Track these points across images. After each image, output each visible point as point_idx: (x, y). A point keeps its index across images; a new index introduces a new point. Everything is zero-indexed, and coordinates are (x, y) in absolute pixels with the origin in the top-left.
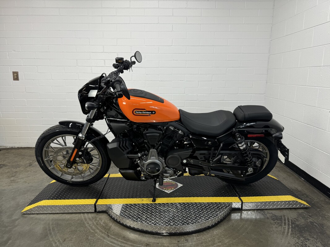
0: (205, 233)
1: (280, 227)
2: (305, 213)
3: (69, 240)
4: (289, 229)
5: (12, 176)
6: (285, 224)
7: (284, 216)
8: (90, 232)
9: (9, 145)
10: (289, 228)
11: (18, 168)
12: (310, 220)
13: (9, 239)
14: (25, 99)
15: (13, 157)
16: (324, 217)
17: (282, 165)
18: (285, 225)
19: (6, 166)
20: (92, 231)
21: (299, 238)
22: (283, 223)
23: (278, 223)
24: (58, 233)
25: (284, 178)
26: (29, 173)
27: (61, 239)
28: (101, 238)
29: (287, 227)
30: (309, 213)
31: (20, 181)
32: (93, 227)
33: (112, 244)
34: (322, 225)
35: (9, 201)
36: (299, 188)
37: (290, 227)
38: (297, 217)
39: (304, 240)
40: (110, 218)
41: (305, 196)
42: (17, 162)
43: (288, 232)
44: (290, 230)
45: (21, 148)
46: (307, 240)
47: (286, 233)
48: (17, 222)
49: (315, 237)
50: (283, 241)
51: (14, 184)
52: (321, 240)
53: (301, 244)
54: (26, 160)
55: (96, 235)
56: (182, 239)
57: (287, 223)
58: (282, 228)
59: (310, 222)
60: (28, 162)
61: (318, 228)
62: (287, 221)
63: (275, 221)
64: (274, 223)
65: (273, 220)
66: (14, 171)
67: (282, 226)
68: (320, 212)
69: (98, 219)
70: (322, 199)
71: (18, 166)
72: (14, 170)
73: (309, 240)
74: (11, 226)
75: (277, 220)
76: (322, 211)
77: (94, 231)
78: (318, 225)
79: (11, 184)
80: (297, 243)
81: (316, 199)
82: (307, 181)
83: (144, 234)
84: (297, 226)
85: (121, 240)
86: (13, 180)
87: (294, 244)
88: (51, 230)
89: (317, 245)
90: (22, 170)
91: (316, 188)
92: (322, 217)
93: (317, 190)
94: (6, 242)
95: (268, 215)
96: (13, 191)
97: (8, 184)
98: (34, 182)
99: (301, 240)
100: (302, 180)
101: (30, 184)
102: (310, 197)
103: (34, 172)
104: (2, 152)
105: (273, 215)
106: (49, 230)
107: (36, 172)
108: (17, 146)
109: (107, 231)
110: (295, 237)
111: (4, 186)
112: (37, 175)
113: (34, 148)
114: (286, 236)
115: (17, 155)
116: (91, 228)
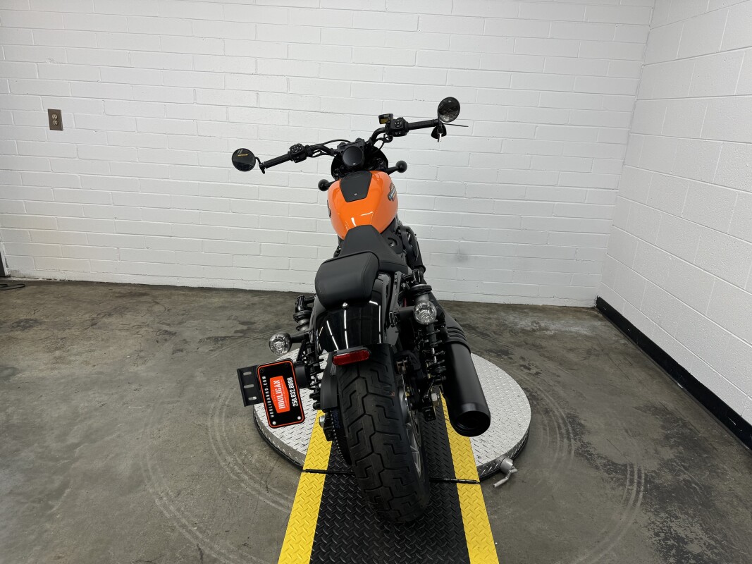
1: (621, 488)
2: (675, 461)
3: (188, 494)
4: (638, 492)
5: (57, 348)
6: (632, 482)
7: (632, 466)
8: (229, 478)
9: (42, 275)
11: (67, 331)
12: (686, 477)
13: (65, 485)
14: (77, 175)
15: (53, 302)
16: (715, 472)
17: (639, 352)
18: (632, 485)
19: (41, 324)
20: (234, 477)
21: (656, 513)
22: (628, 480)
23: (618, 479)
24: (163, 477)
25: (640, 382)
26: (92, 342)
27: (172, 491)
28: (254, 493)
29: (635, 489)
30: (684, 462)
31: (76, 360)
32: (236, 468)
33: (276, 507)
34: (708, 489)
35: (56, 403)
36: (671, 406)
37: (642, 488)
38: (658, 469)
39: (667, 518)
40: (269, 451)
41: (681, 424)
42: (63, 316)
43: (636, 500)
44: (641, 495)
45: (70, 283)
46: (674, 519)
47: (631, 502)
48: (77, 450)
49: (691, 512)
50: (624, 517)
51: (63, 366)
52: (702, 520)
53: (661, 525)
54: (83, 311)
55: (243, 485)
57: (636, 481)
58: (624, 490)
59: (684, 480)
60: (87, 316)
61: (699, 494)
62: (636, 477)
63: (612, 476)
64: (610, 480)
65: (608, 472)
66: (60, 336)
67: (625, 485)
68: (707, 460)
69: (245, 452)
71: (67, 325)
72: (60, 334)
73: (677, 518)
74: (66, 459)
75: (616, 473)
76: (712, 457)
77: (239, 477)
78: (701, 488)
79: (57, 366)
80: (653, 523)
81: (703, 430)
82: (689, 390)
84: (657, 487)
86: (60, 357)
87: (646, 524)
88: (150, 470)
89: (692, 529)
90: (77, 333)
91: (705, 408)
92: (710, 471)
93: (709, 412)
94: (59, 492)
95: (599, 462)
96: (62, 381)
97: (50, 366)
98: (105, 364)
99: (662, 518)
100: (678, 388)
101: (96, 367)
102: (691, 427)
103: (103, 340)
104: (27, 290)
105: (609, 461)
106: (145, 471)
107: (107, 340)
108: (59, 276)
109: (264, 478)
110: (650, 511)
111: (42, 371)
112: (111, 349)
113: (97, 283)
114: (632, 509)
115: (61, 299)
116: (232, 470)
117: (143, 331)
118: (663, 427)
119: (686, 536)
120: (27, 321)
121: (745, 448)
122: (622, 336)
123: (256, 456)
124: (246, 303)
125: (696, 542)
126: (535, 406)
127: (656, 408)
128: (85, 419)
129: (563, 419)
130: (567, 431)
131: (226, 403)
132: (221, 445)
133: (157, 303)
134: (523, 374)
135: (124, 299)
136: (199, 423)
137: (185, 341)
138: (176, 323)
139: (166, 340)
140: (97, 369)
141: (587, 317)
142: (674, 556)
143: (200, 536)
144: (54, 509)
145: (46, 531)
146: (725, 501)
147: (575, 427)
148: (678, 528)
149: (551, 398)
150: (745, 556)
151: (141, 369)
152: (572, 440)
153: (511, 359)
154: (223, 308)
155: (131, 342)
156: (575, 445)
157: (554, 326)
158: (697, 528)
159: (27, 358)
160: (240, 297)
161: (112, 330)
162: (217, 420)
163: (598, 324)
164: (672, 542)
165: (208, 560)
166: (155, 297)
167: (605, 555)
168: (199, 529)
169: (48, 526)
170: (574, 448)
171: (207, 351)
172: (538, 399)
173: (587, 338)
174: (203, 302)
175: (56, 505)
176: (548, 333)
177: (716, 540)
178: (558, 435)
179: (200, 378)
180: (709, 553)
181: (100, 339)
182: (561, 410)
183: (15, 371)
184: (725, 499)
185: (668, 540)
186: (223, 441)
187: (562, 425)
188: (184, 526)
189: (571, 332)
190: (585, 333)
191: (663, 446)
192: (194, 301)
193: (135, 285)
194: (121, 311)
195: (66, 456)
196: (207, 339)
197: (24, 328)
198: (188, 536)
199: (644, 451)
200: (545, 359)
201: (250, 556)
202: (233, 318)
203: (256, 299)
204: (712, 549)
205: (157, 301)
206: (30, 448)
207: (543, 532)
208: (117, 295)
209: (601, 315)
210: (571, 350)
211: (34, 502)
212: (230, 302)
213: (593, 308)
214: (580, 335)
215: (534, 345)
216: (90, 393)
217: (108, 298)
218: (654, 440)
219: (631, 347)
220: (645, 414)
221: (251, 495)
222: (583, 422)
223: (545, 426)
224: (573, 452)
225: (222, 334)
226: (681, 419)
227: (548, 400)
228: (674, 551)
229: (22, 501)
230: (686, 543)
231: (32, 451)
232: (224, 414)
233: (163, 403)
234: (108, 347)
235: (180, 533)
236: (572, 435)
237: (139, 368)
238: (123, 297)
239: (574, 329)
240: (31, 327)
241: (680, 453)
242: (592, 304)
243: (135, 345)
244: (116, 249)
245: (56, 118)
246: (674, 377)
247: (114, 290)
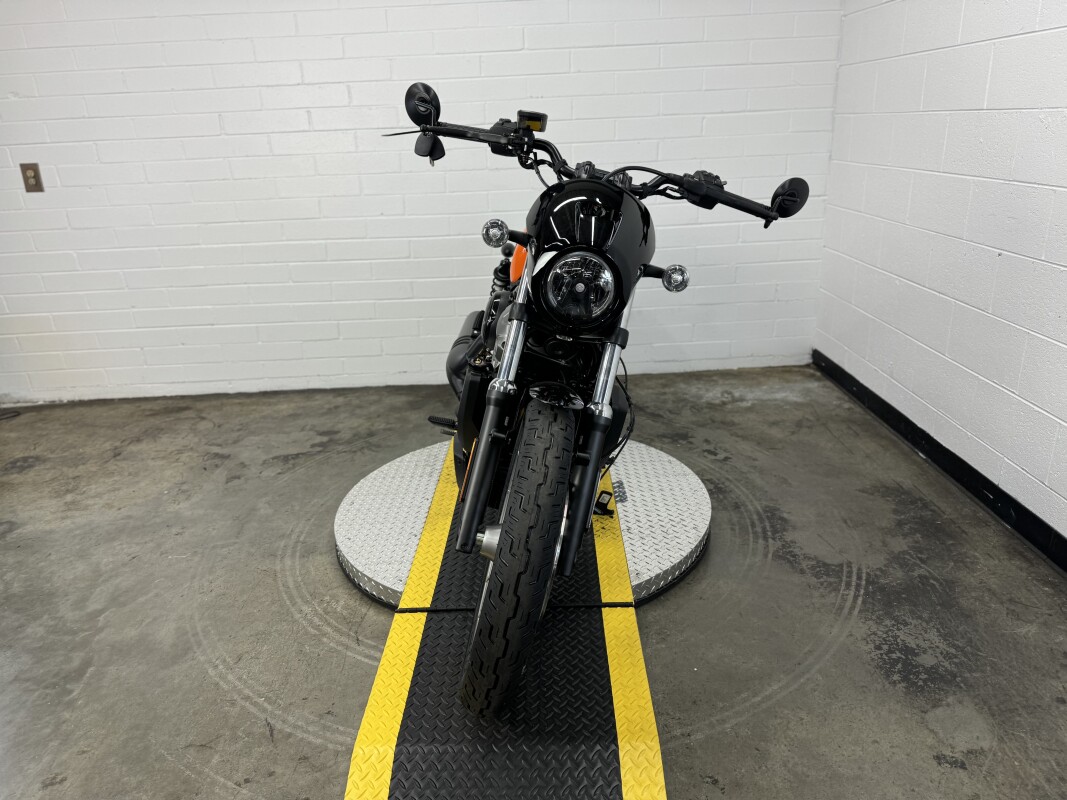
1: (833, 594)
2: (909, 554)
3: (252, 658)
4: (856, 597)
5: (68, 491)
6: (848, 585)
7: (849, 565)
8: (307, 633)
9: (42, 396)
10: (859, 596)
11: (81, 467)
12: (922, 572)
13: (87, 664)
14: (72, 252)
15: (60, 431)
16: (962, 562)
17: (869, 417)
18: (847, 588)
19: (44, 461)
20: (313, 631)
21: (879, 621)
22: (843, 584)
23: (830, 584)
24: (218, 640)
25: (867, 456)
26: (116, 478)
27: (230, 657)
28: (340, 648)
29: (852, 593)
30: (921, 553)
32: (316, 620)
33: (370, 662)
34: (950, 584)
35: (71, 561)
36: (907, 484)
37: (862, 592)
38: (885, 566)
39: (894, 625)
40: (359, 594)
41: (920, 505)
42: (75, 447)
43: (852, 608)
44: (860, 600)
45: (82, 403)
46: (902, 627)
47: (846, 611)
48: (101, 618)
49: (925, 615)
50: (835, 631)
51: (77, 513)
52: (940, 623)
54: (102, 439)
55: (325, 640)
57: (854, 583)
58: (837, 596)
59: (920, 576)
60: (108, 446)
61: (938, 592)
62: (854, 578)
64: (819, 585)
65: (817, 576)
66: (71, 475)
67: (839, 590)
68: (952, 548)
69: (327, 598)
70: (966, 511)
71: (81, 459)
72: (71, 472)
74: (87, 631)
75: (828, 575)
76: (960, 544)
77: (319, 630)
78: (941, 584)
79: (69, 513)
80: (875, 634)
81: (949, 510)
82: (935, 461)
84: (882, 589)
86: (73, 502)
87: (865, 636)
88: (201, 634)
89: (927, 636)
90: (94, 469)
91: (954, 481)
92: (955, 562)
93: (959, 485)
94: (80, 673)
95: (805, 564)
96: (78, 532)
97: (59, 515)
98: (135, 504)
99: (886, 626)
100: (919, 459)
101: (122, 510)
102: (933, 507)
103: (130, 474)
104: (23, 419)
105: (818, 562)
106: (193, 635)
107: (137, 474)
108: (66, 396)
109: (354, 628)
110: (871, 619)
111: (49, 522)
112: (142, 484)
113: (120, 400)
114: (846, 618)
115: (71, 426)
116: (311, 622)
117: (184, 457)
118: (895, 512)
119: (917, 645)
120: (25, 459)
121: (1004, 526)
122: (846, 398)
123: (342, 603)
124: (327, 406)
125: (930, 651)
126: (721, 501)
127: (888, 488)
128: (111, 577)
129: (758, 513)
130: (764, 529)
131: (301, 539)
132: (295, 593)
133: (203, 418)
134: (706, 462)
135: (158, 417)
136: (265, 568)
137: (243, 465)
138: (230, 442)
139: (217, 466)
140: (124, 512)
141: (799, 378)
142: (899, 672)
143: (269, 708)
144: (75, 694)
145: (64, 722)
146: (973, 597)
147: (774, 522)
148: (905, 636)
149: (744, 489)
150: (994, 663)
151: (184, 507)
152: (770, 540)
153: (691, 443)
154: (294, 416)
155: (168, 473)
156: (773, 545)
157: (751, 395)
158: (933, 635)
159: (28, 508)
160: (317, 400)
161: (143, 460)
162: (288, 562)
163: (814, 385)
164: (899, 655)
165: (280, 736)
166: (201, 411)
167: (808, 679)
168: (268, 699)
169: (66, 715)
170: (772, 549)
171: (273, 475)
172: (725, 492)
173: (797, 405)
174: (267, 410)
175: (77, 689)
176: (745, 404)
177: (956, 647)
178: (751, 535)
179: (264, 510)
180: (946, 664)
181: (126, 474)
182: (756, 503)
183: (12, 526)
184: (973, 594)
185: (893, 652)
186: (298, 587)
187: (757, 522)
188: (247, 698)
189: (776, 400)
190: (795, 399)
191: (893, 536)
192: (254, 410)
193: (171, 398)
194: (154, 433)
195: (86, 627)
196: (273, 459)
197: (22, 469)
198: (253, 709)
199: (868, 545)
200: (737, 439)
201: (335, 726)
202: (308, 427)
203: (340, 400)
204: (950, 658)
205: (204, 415)
206: (38, 622)
207: (726, 660)
208: (148, 413)
209: (818, 374)
210: (775, 424)
211: (46, 687)
212: (303, 407)
213: (808, 366)
214: (788, 403)
215: (723, 423)
216: (115, 544)
217: (134, 419)
218: (883, 529)
219: (859, 412)
220: (871, 497)
221: (336, 651)
222: (785, 515)
223: (733, 524)
224: (770, 556)
225: (293, 451)
226: (921, 499)
227: (740, 492)
228: (900, 666)
229: (31, 688)
230: (917, 655)
231: (41, 625)
232: (298, 554)
233: (214, 547)
234: (138, 482)
235: (243, 708)
236: (769, 533)
237: (181, 505)
238: (157, 414)
239: (780, 396)
240: (31, 466)
241: (916, 542)
242: (807, 359)
243: (175, 477)
244: (139, 349)
245: (33, 174)
246: (914, 445)
247: (143, 407)
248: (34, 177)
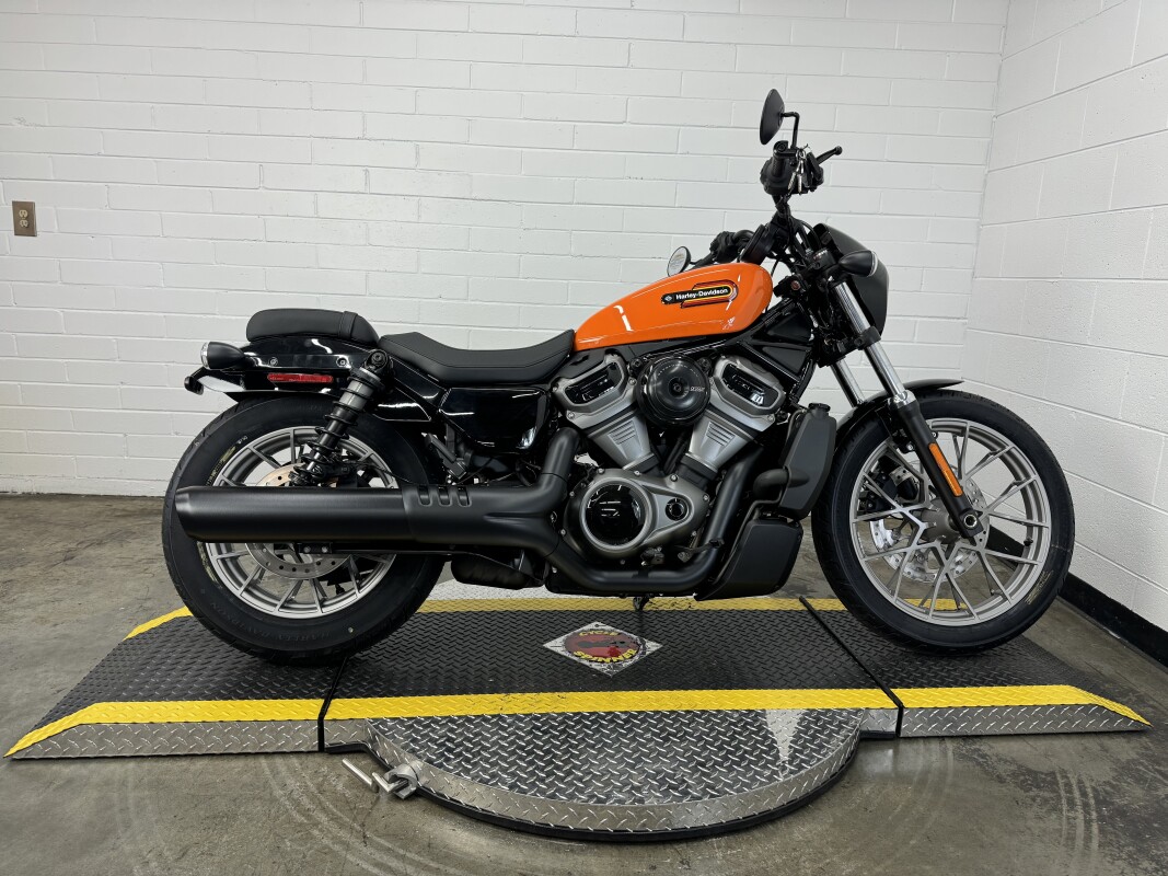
0: (757, 834)
1: (1054, 816)
2: (1142, 764)
3: (203, 854)
4: (1088, 823)
6: (1071, 803)
7: (1064, 774)
8: (290, 820)
10: (1091, 820)
11: (18, 569)
14: (57, 311)
18: (1072, 808)
20: (301, 819)
21: (1133, 862)
22: (1064, 801)
23: (1046, 801)
24: (157, 822)
26: (60, 587)
27: (170, 849)
28: (337, 848)
29: (1081, 817)
30: (1160, 765)
31: (24, 616)
32: (305, 801)
33: (381, 874)
37: (1094, 815)
38: (1114, 779)
39: (1156, 870)
41: (1134, 699)
42: (16, 546)
43: (1088, 838)
44: (1095, 828)
45: (40, 497)
47: (1080, 842)
50: (1073, 872)
54: (54, 539)
55: (316, 832)
56: (668, 857)
57: (1078, 802)
58: (1060, 819)
60: (59, 547)
62: (1077, 794)
64: (1029, 801)
65: (1023, 786)
67: (1061, 810)
69: (324, 769)
71: (22, 561)
72: (5, 575)
75: (1038, 787)
77: (309, 817)
82: (1132, 642)
83: (510, 835)
84: (1121, 812)
85: (417, 858)
88: (132, 809)
90: (34, 573)
95: (1002, 769)
98: (78, 621)
101: (59, 627)
102: (1151, 703)
103: (80, 583)
105: (1020, 767)
106: (121, 810)
107: (88, 583)
108: (23, 487)
109: (359, 817)
110: (1120, 858)
112: (92, 597)
113: (88, 496)
114: (1084, 855)
115: (18, 521)
116: (297, 803)
128: (20, 715)
135: (131, 519)
140: (60, 629)
155: (130, 585)
161: (101, 566)
181: (75, 582)
194: (120, 537)
208: (118, 514)
216: (38, 670)
217: (101, 519)
221: (331, 851)
224: (950, 754)
226: (1132, 690)
234: (87, 593)
238: (130, 516)
241: (1146, 748)
243: (138, 591)
244: (121, 435)
245: (26, 215)
246: (1098, 620)
247: (114, 507)
248: (27, 218)
